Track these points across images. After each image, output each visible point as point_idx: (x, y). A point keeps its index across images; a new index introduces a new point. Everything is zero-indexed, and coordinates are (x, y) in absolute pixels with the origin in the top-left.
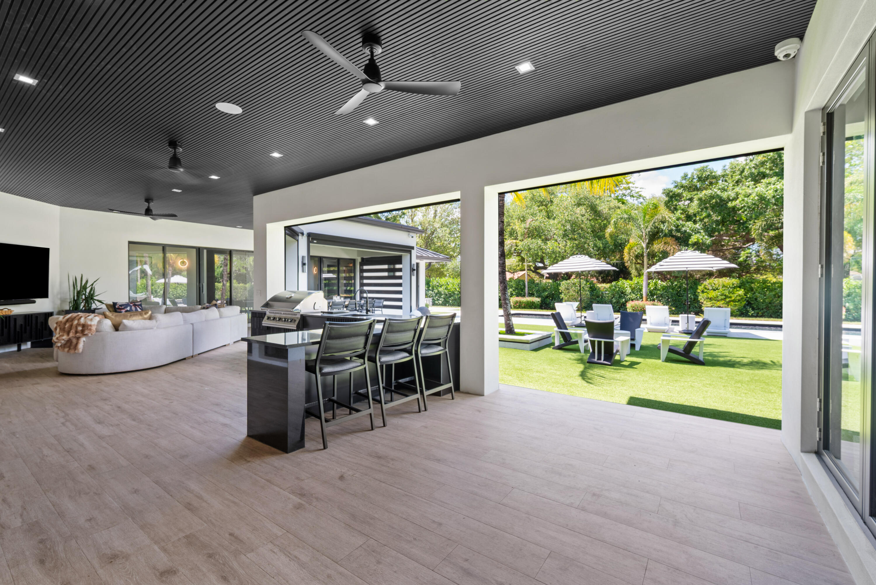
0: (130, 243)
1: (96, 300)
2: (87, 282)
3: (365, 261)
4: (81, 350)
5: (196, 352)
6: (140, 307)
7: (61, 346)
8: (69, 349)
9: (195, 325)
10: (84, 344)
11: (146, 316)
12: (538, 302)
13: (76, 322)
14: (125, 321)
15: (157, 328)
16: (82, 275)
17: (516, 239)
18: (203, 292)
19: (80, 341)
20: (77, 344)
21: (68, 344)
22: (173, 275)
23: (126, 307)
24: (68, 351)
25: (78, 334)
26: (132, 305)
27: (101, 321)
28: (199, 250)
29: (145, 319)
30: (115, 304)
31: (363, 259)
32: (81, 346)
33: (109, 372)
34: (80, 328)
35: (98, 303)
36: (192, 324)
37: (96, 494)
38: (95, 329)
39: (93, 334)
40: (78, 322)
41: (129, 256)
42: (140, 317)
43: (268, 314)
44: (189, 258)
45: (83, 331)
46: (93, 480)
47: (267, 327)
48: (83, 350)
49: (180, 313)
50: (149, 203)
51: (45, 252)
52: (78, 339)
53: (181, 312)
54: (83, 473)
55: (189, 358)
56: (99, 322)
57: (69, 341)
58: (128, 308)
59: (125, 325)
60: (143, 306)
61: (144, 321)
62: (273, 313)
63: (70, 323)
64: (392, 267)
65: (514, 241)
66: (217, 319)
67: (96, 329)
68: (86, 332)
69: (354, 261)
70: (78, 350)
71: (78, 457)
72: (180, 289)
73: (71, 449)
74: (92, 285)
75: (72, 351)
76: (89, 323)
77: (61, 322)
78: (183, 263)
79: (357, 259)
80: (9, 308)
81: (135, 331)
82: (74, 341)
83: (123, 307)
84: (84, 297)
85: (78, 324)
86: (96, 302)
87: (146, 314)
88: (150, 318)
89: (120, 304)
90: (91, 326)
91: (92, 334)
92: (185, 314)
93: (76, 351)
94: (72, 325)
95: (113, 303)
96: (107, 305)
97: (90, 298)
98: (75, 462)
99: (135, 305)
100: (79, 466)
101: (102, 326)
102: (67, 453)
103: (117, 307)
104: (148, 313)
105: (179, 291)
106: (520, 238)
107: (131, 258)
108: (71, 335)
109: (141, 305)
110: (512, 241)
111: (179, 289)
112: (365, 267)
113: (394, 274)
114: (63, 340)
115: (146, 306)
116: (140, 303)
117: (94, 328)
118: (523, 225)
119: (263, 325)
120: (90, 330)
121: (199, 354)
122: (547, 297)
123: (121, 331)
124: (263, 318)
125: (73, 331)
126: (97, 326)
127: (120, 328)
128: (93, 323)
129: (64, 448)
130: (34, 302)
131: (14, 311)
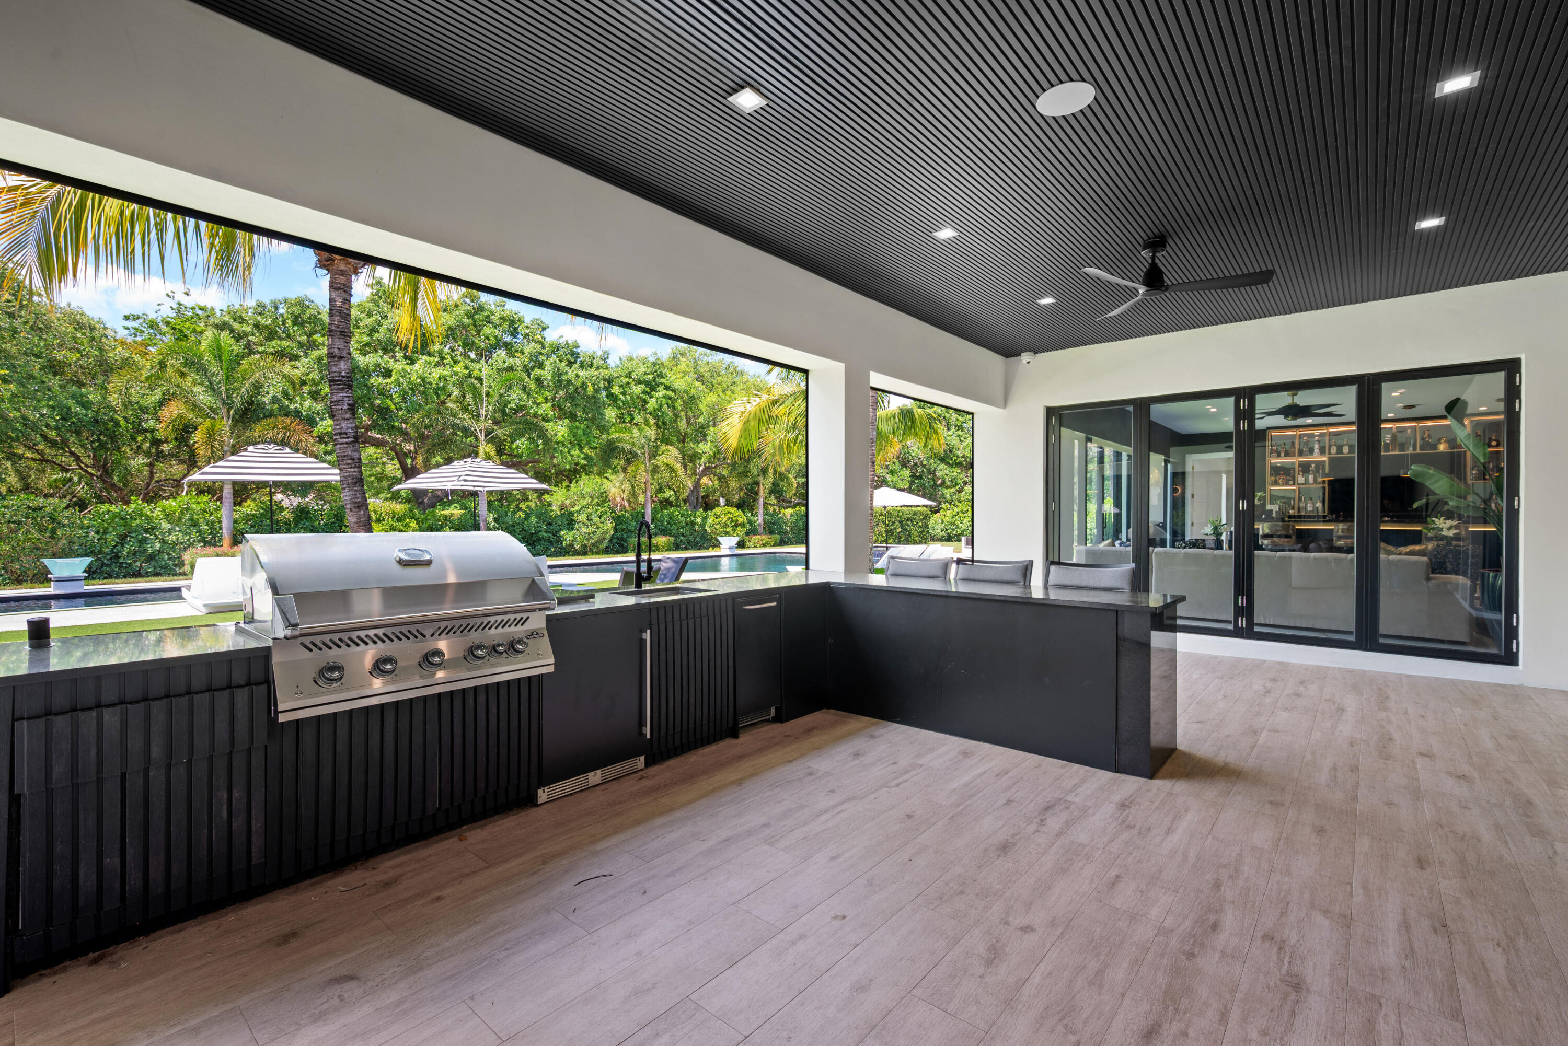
37: (1441, 826)
46: (1433, 844)
54: (1441, 863)
71: (1431, 898)
73: (1435, 930)
98: (1443, 891)
100: (1440, 879)
102: (1449, 923)
119: (282, 718)
129: (1451, 944)
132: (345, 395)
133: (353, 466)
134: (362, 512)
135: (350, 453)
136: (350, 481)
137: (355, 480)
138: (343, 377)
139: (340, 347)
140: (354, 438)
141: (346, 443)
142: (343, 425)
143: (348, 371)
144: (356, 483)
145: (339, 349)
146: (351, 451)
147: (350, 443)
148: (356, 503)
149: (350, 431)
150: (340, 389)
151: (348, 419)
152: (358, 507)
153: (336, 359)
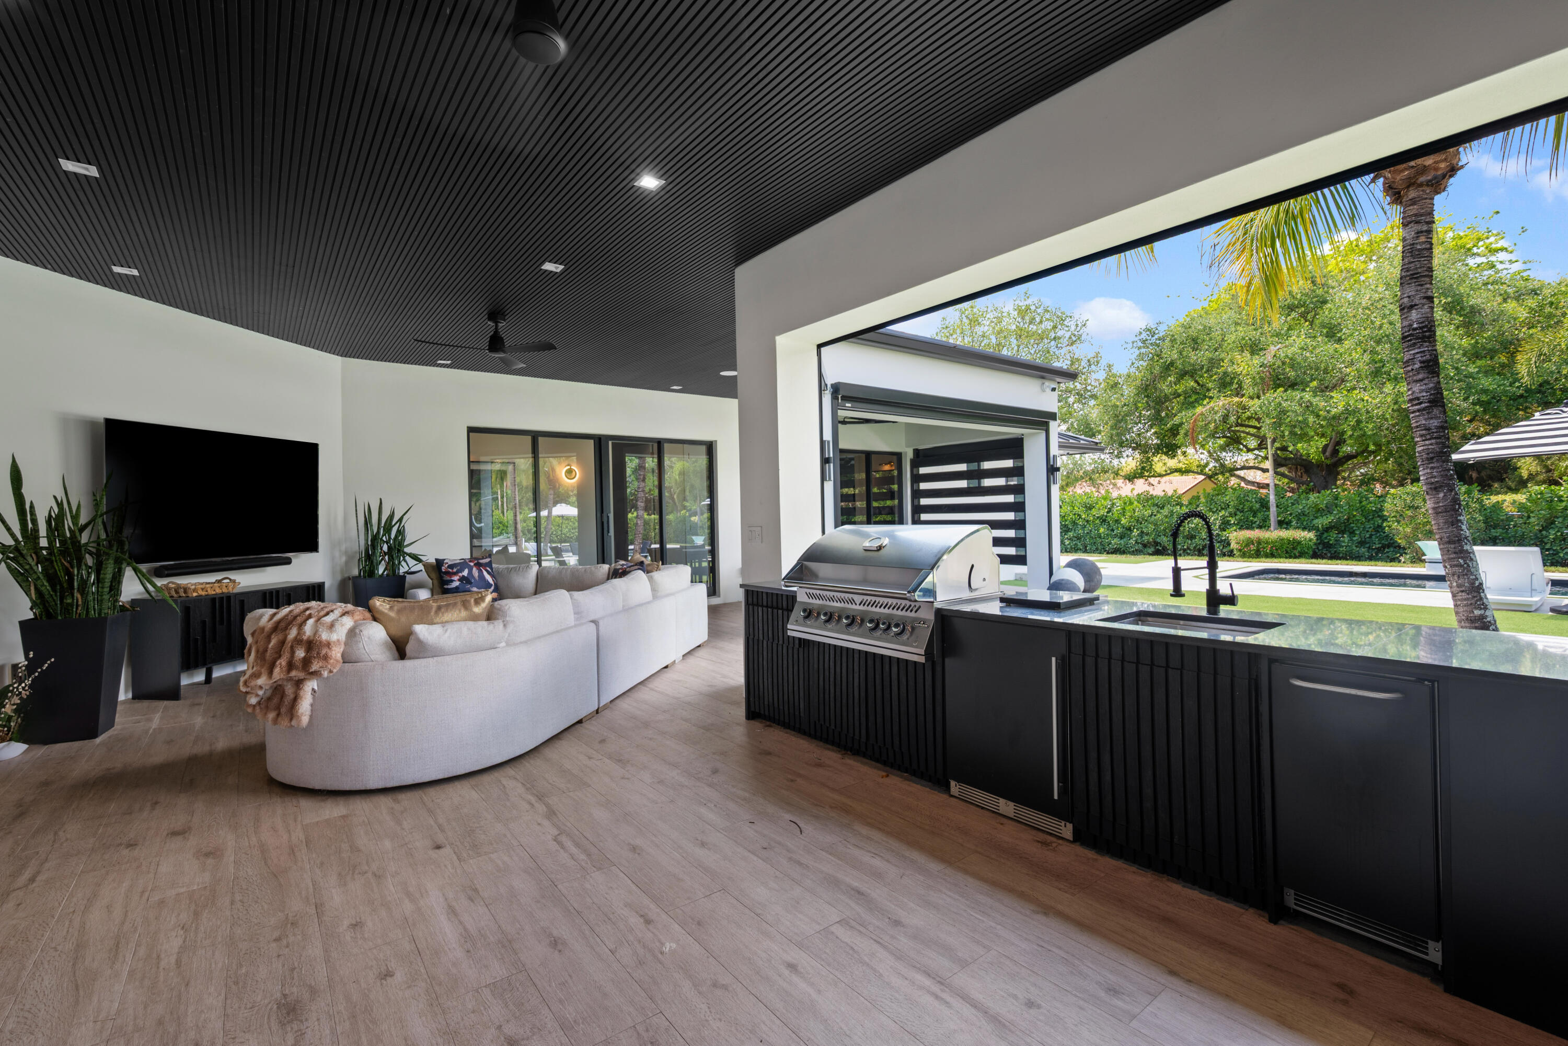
0: (471, 430)
1: (408, 554)
2: (391, 516)
3: (922, 457)
4: (305, 720)
5: (605, 700)
6: (488, 569)
7: (259, 703)
8: (278, 715)
9: (601, 623)
10: (314, 698)
11: (477, 610)
12: (1311, 540)
13: (293, 633)
14: (421, 630)
15: (509, 644)
16: (381, 499)
17: (1238, 393)
18: (608, 532)
19: (302, 693)
20: (296, 699)
21: (276, 700)
22: (555, 503)
23: (461, 570)
24: (275, 721)
25: (293, 673)
26: (472, 564)
27: (357, 631)
28: (600, 441)
29: (475, 618)
30: (439, 563)
31: (917, 452)
32: (305, 706)
33: (380, 785)
34: (300, 653)
35: (412, 562)
36: (595, 622)
38: (339, 656)
39: (335, 671)
40: (298, 634)
41: (469, 462)
42: (464, 613)
43: (802, 597)
44: (580, 462)
45: (306, 662)
47: (800, 639)
48: (311, 716)
49: (564, 592)
50: (496, 323)
51: (311, 451)
52: (299, 683)
53: (569, 590)
55: (590, 717)
56: (352, 633)
57: (278, 690)
58: (465, 573)
59: (420, 642)
60: (494, 565)
61: (471, 624)
62: (820, 597)
63: (281, 637)
64: (974, 466)
65: (1236, 399)
66: (648, 603)
67: (343, 655)
68: (315, 667)
69: (898, 456)
70: (300, 721)
72: (567, 527)
74: (400, 520)
75: (284, 722)
76: (324, 636)
77: (263, 629)
78: (569, 472)
79: (906, 453)
80: (232, 578)
81: (447, 658)
82: (289, 690)
83: (455, 570)
84: (385, 548)
85: (298, 641)
86: (407, 558)
87: (477, 602)
88: (490, 616)
89: (450, 563)
90: (328, 645)
91: (331, 671)
92: (576, 594)
93: (294, 723)
94: (283, 643)
95: (436, 560)
96: (427, 566)
97: (397, 550)
99: (478, 565)
101: (361, 645)
103: (443, 569)
104: (482, 599)
105: (565, 531)
106: (1249, 390)
107: (474, 467)
108: (277, 673)
109: (489, 564)
110: (1229, 399)
111: (564, 526)
112: (923, 470)
113: (979, 483)
114: (261, 687)
115: (501, 566)
116: (487, 560)
117: (336, 653)
118: (1256, 361)
119: (790, 633)
120: (326, 658)
121: (611, 701)
122: (1327, 529)
123: (410, 658)
124: (790, 610)
125: (283, 662)
126: (346, 644)
127: (409, 648)
128: (334, 637)
130: (288, 562)
131: (239, 583)
132: (1416, 351)
133: (1428, 437)
134: (1441, 495)
135: (1424, 422)
136: (1425, 456)
137: (1431, 455)
138: (1415, 329)
139: (1410, 294)
140: (1429, 402)
141: (1419, 410)
142: (1414, 389)
143: (1421, 320)
144: (1432, 458)
145: (1409, 297)
146: (1425, 419)
147: (1424, 409)
148: (1432, 483)
149: (1424, 394)
150: (1411, 346)
151: (1421, 380)
152: (1435, 489)
153: (1406, 310)
